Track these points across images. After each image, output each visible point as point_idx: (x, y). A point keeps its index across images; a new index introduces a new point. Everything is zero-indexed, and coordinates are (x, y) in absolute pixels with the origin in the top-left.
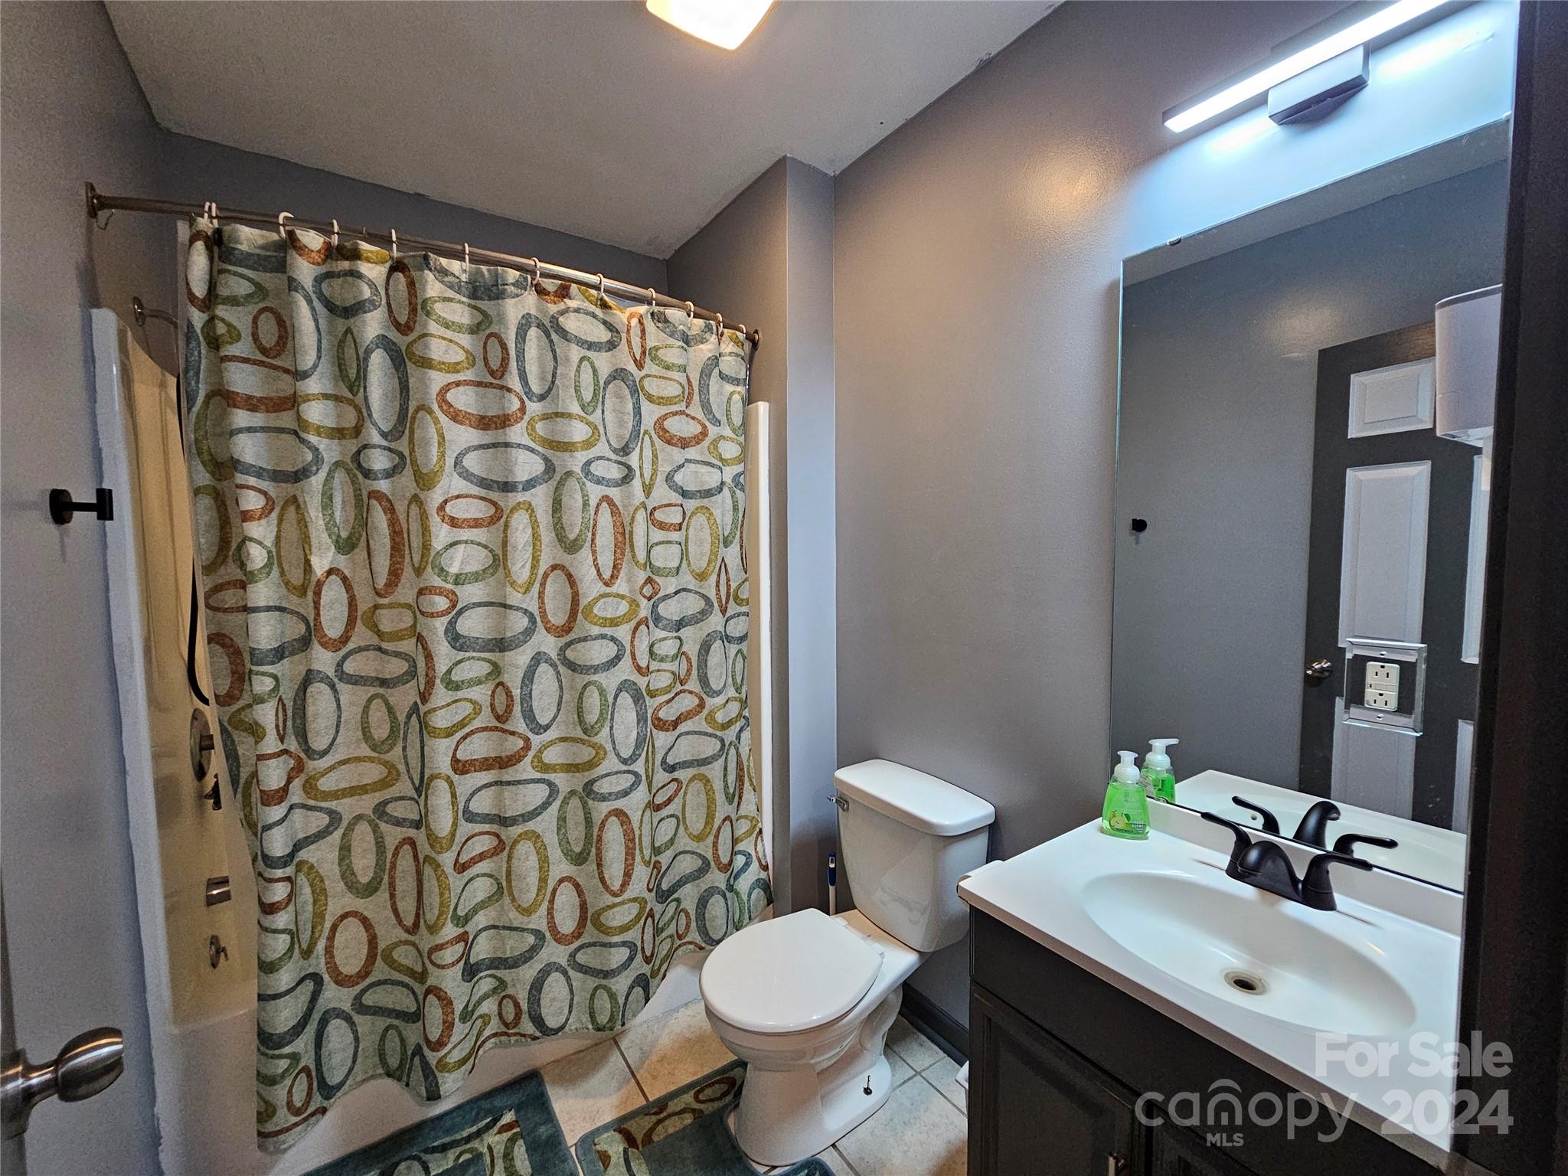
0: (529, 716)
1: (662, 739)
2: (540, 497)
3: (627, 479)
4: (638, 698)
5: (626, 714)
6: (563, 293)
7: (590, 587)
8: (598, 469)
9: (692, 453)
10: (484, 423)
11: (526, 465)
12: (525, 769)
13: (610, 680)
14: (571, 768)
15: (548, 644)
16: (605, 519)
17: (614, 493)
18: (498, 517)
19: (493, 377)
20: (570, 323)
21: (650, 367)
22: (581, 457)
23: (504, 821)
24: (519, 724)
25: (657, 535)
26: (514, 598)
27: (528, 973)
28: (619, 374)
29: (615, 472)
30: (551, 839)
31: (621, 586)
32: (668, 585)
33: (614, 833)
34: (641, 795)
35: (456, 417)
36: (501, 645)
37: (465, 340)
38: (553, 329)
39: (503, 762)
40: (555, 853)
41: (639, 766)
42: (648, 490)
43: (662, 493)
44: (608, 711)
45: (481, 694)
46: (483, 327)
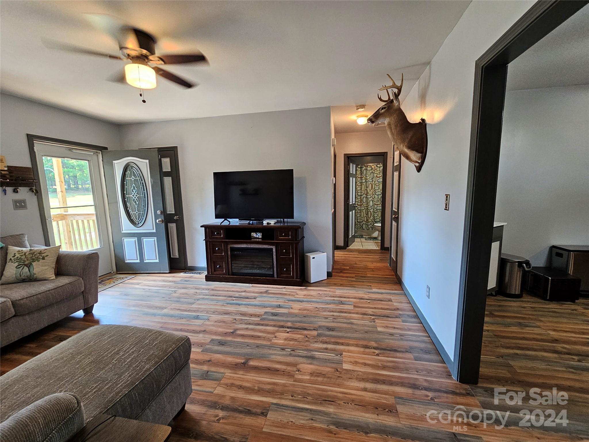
0: (363, 202)
1: (376, 206)
2: (365, 184)
3: (372, 181)
4: (373, 201)
5: (371, 202)
6: (367, 166)
7: (369, 191)
8: (370, 181)
9: (380, 178)
10: (361, 178)
11: (364, 181)
12: (362, 206)
13: (370, 199)
14: (366, 207)
15: (365, 196)
16: (370, 185)
17: (371, 183)
18: (361, 185)
19: (361, 174)
20: (368, 169)
21: (376, 171)
22: (368, 180)
23: (361, 210)
24: (362, 202)
25: (376, 186)
26: (362, 192)
27: (362, 223)
28: (372, 172)
29: (371, 181)
30: (364, 212)
31: (371, 191)
32: (377, 191)
33: (369, 213)
34: (372, 210)
35: (359, 178)
36: (361, 195)
37: (360, 172)
38: (366, 170)
39: (361, 205)
40: (365, 214)
41: (372, 207)
42: (375, 182)
43: (376, 182)
44: (369, 202)
45: (359, 199)
46: (361, 171)
